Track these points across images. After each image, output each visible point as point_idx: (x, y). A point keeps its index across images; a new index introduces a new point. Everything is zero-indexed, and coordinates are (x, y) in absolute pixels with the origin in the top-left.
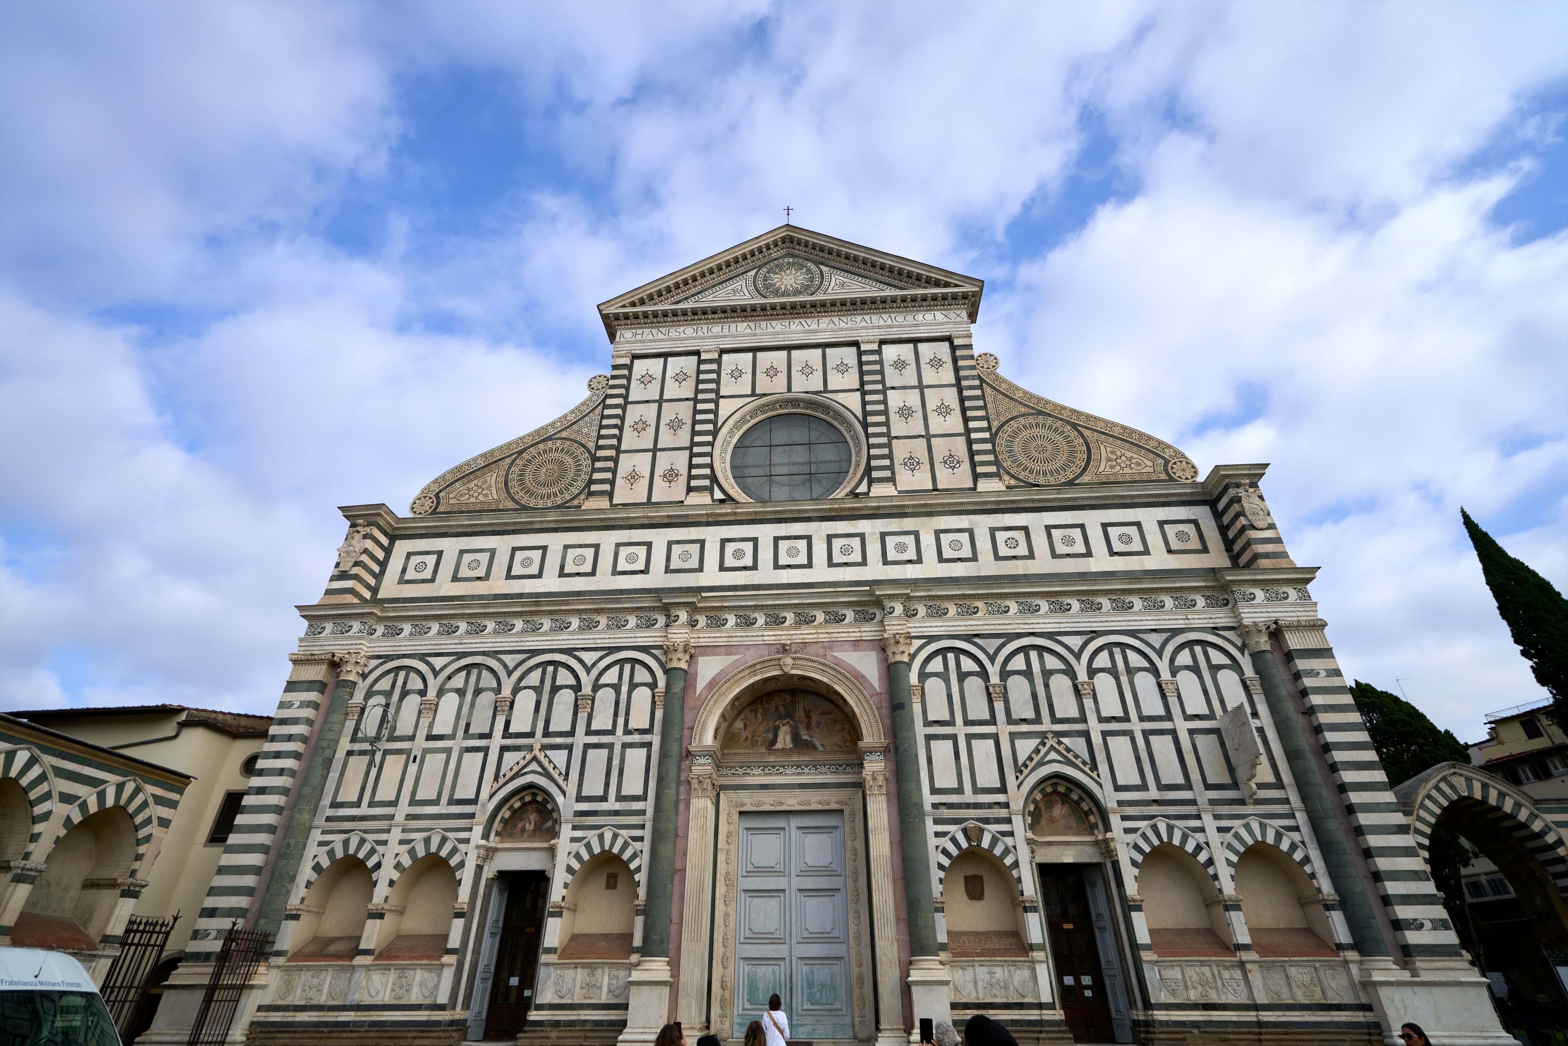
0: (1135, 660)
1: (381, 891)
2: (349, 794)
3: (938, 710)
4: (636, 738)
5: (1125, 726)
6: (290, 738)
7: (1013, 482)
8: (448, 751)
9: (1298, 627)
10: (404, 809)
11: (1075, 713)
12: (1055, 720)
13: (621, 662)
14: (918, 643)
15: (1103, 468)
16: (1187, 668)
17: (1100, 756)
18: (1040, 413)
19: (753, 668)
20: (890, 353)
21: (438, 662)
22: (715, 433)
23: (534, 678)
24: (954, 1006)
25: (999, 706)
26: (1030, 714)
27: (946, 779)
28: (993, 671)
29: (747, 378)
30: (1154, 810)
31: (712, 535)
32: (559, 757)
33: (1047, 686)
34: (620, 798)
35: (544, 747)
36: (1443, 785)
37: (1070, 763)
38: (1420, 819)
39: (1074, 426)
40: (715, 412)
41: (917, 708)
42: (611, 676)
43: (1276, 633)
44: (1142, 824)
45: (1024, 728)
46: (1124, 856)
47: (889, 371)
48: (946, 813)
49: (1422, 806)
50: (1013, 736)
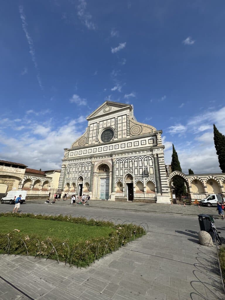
0: (140, 159)
1: (70, 186)
2: (67, 177)
3: (117, 167)
4: (89, 171)
5: (137, 168)
6: (62, 172)
7: (132, 136)
8: (74, 173)
9: (160, 154)
10: (71, 179)
11: (132, 167)
12: (129, 167)
13: (88, 163)
14: (116, 159)
15: (144, 132)
16: (146, 160)
17: (134, 171)
18: (137, 124)
19: (100, 163)
20: (119, 118)
21: (73, 164)
22: (98, 134)
23: (81, 166)
24: (115, 197)
25: (124, 166)
26: (127, 167)
27: (117, 175)
28: (124, 162)
29: (102, 125)
30: (139, 177)
31: (97, 147)
32: (83, 173)
33: (129, 163)
34: (88, 177)
35: (82, 172)
36: (175, 174)
37: (130, 172)
38: (170, 178)
39: (141, 126)
40: (99, 131)
41: (115, 167)
42: (87, 165)
43: (157, 155)
44: (136, 179)
45: (126, 168)
46: (134, 182)
47: (118, 121)
48: (117, 178)
49: (171, 176)
50: (125, 169)
